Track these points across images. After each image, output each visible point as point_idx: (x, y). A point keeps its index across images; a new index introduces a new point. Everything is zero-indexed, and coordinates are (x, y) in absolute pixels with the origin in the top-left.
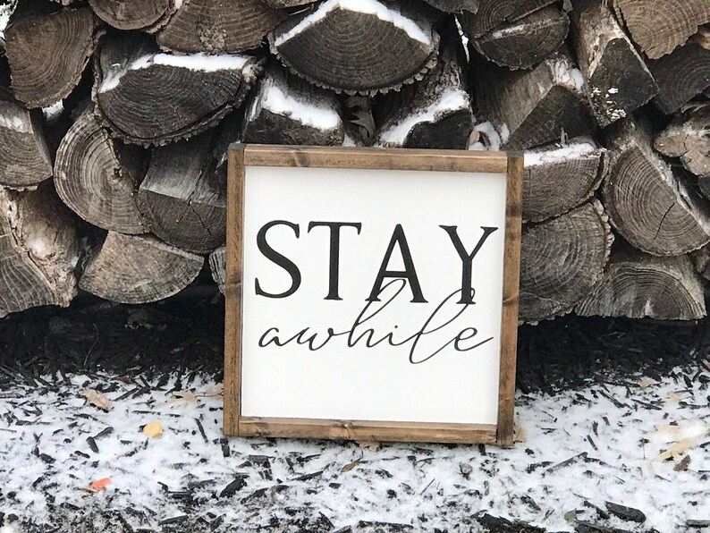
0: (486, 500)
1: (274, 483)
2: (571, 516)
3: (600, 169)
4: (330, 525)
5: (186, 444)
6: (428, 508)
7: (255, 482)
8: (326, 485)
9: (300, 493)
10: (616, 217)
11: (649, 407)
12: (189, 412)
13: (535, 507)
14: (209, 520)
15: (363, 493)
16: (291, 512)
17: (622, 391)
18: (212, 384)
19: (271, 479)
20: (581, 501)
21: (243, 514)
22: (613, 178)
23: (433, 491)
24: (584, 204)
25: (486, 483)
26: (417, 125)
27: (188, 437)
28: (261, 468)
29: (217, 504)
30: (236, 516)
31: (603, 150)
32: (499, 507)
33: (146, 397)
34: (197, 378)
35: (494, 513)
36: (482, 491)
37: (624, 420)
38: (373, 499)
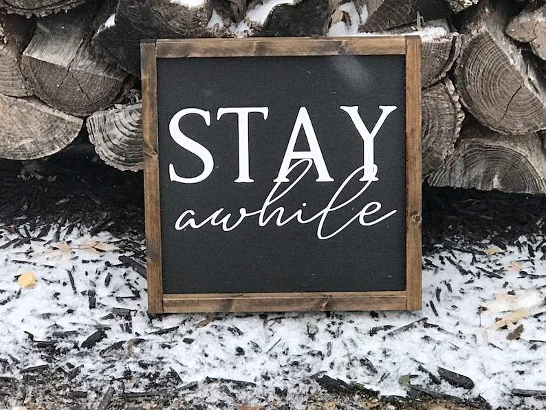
0: (328, 360)
1: (132, 336)
2: (405, 380)
3: (452, 51)
4: (179, 379)
5: (56, 295)
6: (273, 367)
7: (116, 334)
8: (180, 340)
9: (156, 346)
10: (466, 96)
11: (491, 275)
12: (63, 263)
13: (372, 370)
14: (67, 370)
15: (214, 350)
16: (143, 365)
17: (468, 257)
18: (87, 237)
19: (130, 332)
20: (416, 365)
21: (100, 366)
22: (465, 60)
23: (279, 350)
24: (436, 84)
25: (329, 345)
26: (277, 7)
27: (58, 288)
28: (122, 321)
29: (77, 355)
30: (93, 367)
31: (456, 34)
32: (339, 369)
33: (26, 247)
34: (75, 231)
35: (332, 374)
36: (325, 352)
37: (466, 287)
38: (222, 356)
